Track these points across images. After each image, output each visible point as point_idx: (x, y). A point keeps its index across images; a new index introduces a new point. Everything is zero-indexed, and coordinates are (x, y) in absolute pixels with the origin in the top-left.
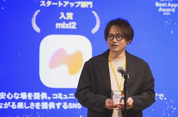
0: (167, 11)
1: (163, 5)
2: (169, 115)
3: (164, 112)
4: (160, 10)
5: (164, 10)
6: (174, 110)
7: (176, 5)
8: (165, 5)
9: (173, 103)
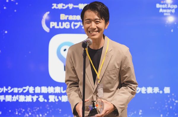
0: (167, 12)
1: (164, 6)
2: (171, 107)
3: (166, 105)
4: (161, 11)
5: (165, 11)
6: (176, 103)
7: (176, 6)
8: (165, 6)
9: (175, 96)
